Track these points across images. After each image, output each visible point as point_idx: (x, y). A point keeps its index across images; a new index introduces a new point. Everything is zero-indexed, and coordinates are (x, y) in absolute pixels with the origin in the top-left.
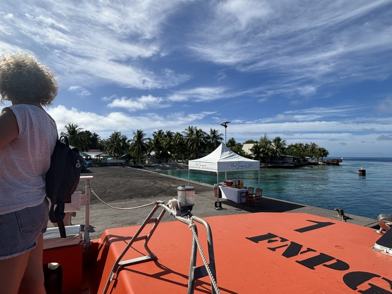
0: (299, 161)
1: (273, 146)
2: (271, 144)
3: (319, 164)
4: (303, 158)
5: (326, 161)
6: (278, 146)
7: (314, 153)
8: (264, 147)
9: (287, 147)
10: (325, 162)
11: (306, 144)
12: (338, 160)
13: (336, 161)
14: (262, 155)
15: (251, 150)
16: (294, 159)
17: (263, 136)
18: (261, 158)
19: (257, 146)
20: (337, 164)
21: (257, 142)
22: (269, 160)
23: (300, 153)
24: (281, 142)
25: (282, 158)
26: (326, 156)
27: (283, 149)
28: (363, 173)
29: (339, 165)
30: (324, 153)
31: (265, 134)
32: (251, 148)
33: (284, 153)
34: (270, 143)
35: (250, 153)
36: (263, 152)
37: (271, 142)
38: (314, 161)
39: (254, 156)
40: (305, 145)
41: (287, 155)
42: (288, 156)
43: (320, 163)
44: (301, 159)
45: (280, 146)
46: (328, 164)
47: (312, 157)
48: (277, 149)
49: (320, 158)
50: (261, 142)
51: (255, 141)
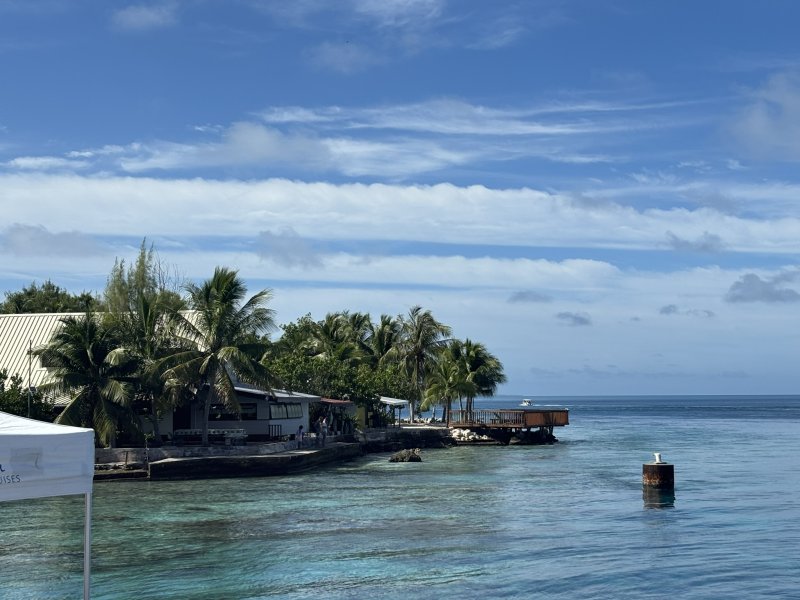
0: (342, 424)
1: (193, 330)
2: (178, 318)
3: (454, 443)
4: (369, 403)
5: (487, 421)
6: (220, 331)
7: (425, 372)
8: (138, 335)
9: (276, 336)
10: (480, 430)
11: (385, 322)
12: (546, 413)
13: (540, 420)
14: (118, 392)
15: (47, 357)
16: (318, 411)
17: (131, 263)
18: (114, 407)
19: (89, 329)
20: (544, 439)
21: (86, 303)
22: (167, 427)
23: (350, 376)
24: (240, 304)
25: (250, 407)
26: (489, 393)
27: (255, 348)
28: (662, 483)
29: (551, 440)
30: (479, 370)
31: (145, 247)
32: (44, 340)
33: (260, 374)
34: (174, 307)
35: (37, 376)
36: (127, 367)
37: (182, 305)
38: (425, 424)
39: (65, 400)
40: (377, 323)
41: (279, 386)
42: (282, 394)
43: (455, 434)
44: (358, 414)
45: (236, 329)
46: (501, 436)
47: (413, 396)
48: (216, 348)
49: (459, 403)
50: (112, 299)
51: (74, 292)
